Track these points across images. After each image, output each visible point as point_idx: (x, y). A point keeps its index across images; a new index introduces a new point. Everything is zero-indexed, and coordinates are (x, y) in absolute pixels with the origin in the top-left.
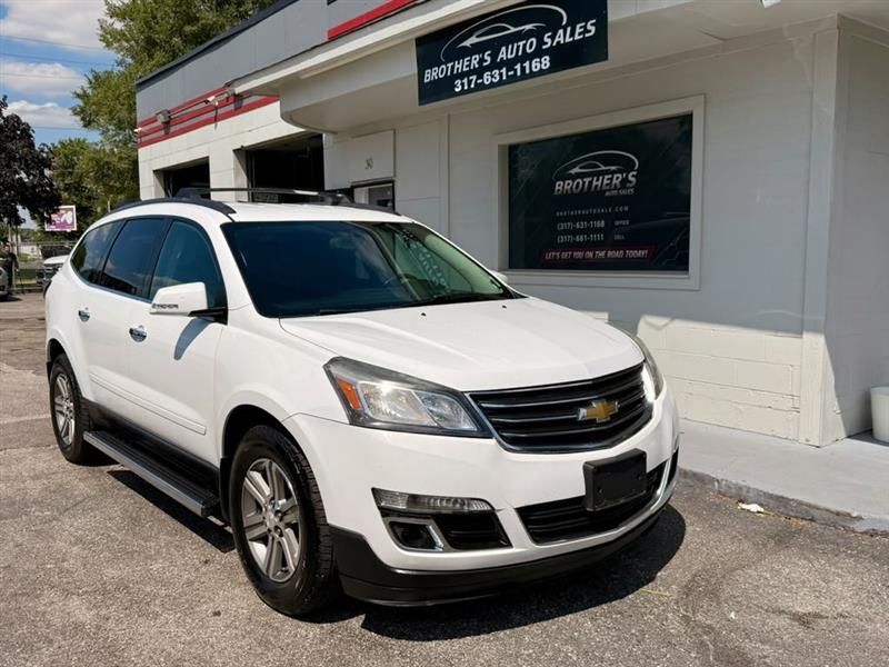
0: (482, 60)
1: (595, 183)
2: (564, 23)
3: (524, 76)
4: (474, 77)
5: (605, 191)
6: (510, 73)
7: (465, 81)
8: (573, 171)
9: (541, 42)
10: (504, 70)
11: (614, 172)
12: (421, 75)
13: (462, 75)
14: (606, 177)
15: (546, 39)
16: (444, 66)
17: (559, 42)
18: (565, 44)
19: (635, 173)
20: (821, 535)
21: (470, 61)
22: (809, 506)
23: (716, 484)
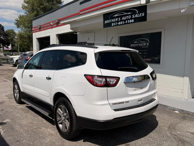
0: (118, 19)
1: (139, 45)
2: (137, 13)
3: (128, 23)
4: (116, 23)
5: (142, 47)
6: (125, 22)
7: (114, 23)
8: (135, 42)
9: (132, 17)
10: (123, 22)
11: (144, 43)
12: (104, 22)
13: (114, 22)
14: (142, 44)
15: (133, 16)
16: (109, 20)
17: (136, 17)
18: (137, 17)
19: (148, 43)
20: (191, 117)
21: (116, 19)
22: (188, 112)
23: (169, 107)
